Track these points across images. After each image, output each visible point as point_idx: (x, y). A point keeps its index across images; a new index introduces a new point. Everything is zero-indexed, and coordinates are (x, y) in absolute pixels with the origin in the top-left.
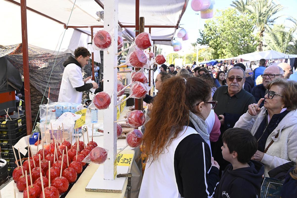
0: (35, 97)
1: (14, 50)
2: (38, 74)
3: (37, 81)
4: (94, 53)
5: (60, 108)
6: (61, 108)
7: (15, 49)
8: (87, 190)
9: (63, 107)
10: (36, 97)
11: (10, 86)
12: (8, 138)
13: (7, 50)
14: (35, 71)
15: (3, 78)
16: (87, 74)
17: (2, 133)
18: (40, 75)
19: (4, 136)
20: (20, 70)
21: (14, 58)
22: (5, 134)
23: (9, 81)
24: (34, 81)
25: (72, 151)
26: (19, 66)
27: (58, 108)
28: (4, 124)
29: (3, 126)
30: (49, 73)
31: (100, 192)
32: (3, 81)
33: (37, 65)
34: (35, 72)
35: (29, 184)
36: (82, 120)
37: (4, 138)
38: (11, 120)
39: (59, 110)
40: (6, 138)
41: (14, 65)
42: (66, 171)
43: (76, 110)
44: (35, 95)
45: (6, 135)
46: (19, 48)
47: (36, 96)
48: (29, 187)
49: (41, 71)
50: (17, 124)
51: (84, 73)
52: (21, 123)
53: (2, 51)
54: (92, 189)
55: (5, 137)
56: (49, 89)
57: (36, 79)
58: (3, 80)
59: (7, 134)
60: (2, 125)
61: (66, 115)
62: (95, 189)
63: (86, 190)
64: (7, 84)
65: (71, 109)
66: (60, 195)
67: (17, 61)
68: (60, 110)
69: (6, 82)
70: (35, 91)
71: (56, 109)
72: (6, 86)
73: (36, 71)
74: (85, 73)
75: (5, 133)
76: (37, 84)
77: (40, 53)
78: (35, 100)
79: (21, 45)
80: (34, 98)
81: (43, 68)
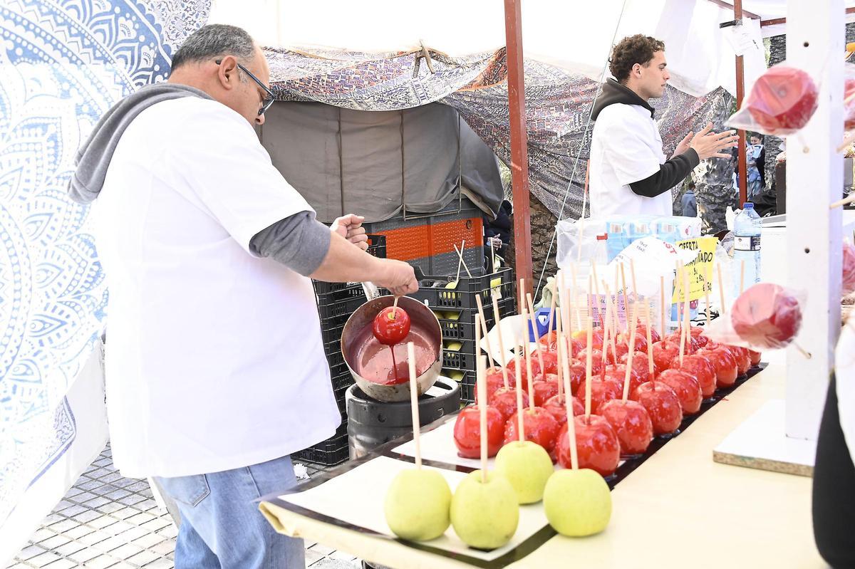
0: (541, 235)
1: (479, 73)
2: (550, 155)
3: (548, 181)
4: (745, 58)
5: (624, 229)
6: (626, 228)
7: (484, 68)
8: (719, 458)
9: (631, 226)
10: (544, 235)
11: (467, 200)
12: (462, 335)
13: (461, 70)
14: (541, 148)
15: (448, 177)
16: (715, 167)
17: (444, 318)
18: (557, 159)
19: (451, 326)
20: (497, 147)
21: (481, 105)
22: (453, 322)
23: (466, 185)
24: (538, 182)
25: (664, 348)
26: (495, 134)
27: (617, 229)
28: (451, 290)
29: (449, 297)
30: (586, 153)
31: (771, 471)
32: (447, 183)
33: (549, 127)
34: (542, 151)
35: (526, 405)
36: (701, 278)
37: (451, 332)
38: (471, 277)
39: (620, 237)
40: (456, 332)
41: (478, 132)
42: (645, 388)
43: (677, 237)
44: (540, 227)
45: (456, 325)
46: (494, 66)
47: (545, 230)
48: (525, 412)
49: (559, 147)
50: (489, 291)
51: (707, 164)
52: (499, 289)
53: (447, 74)
54: (737, 457)
55: (454, 331)
56: (582, 206)
57: (545, 172)
58: (450, 180)
59: (459, 320)
60: (445, 293)
61: (642, 247)
62: (750, 458)
63: (715, 456)
64: (458, 194)
65: (662, 230)
66: (622, 457)
67: (489, 116)
68: (622, 234)
69: (458, 186)
70: (540, 216)
71: (611, 232)
72: (456, 200)
73: (543, 146)
74: (710, 166)
75: (455, 318)
76: (548, 191)
77: (557, 83)
78: (541, 244)
79: (501, 54)
80: (537, 238)
81: (567, 136)
